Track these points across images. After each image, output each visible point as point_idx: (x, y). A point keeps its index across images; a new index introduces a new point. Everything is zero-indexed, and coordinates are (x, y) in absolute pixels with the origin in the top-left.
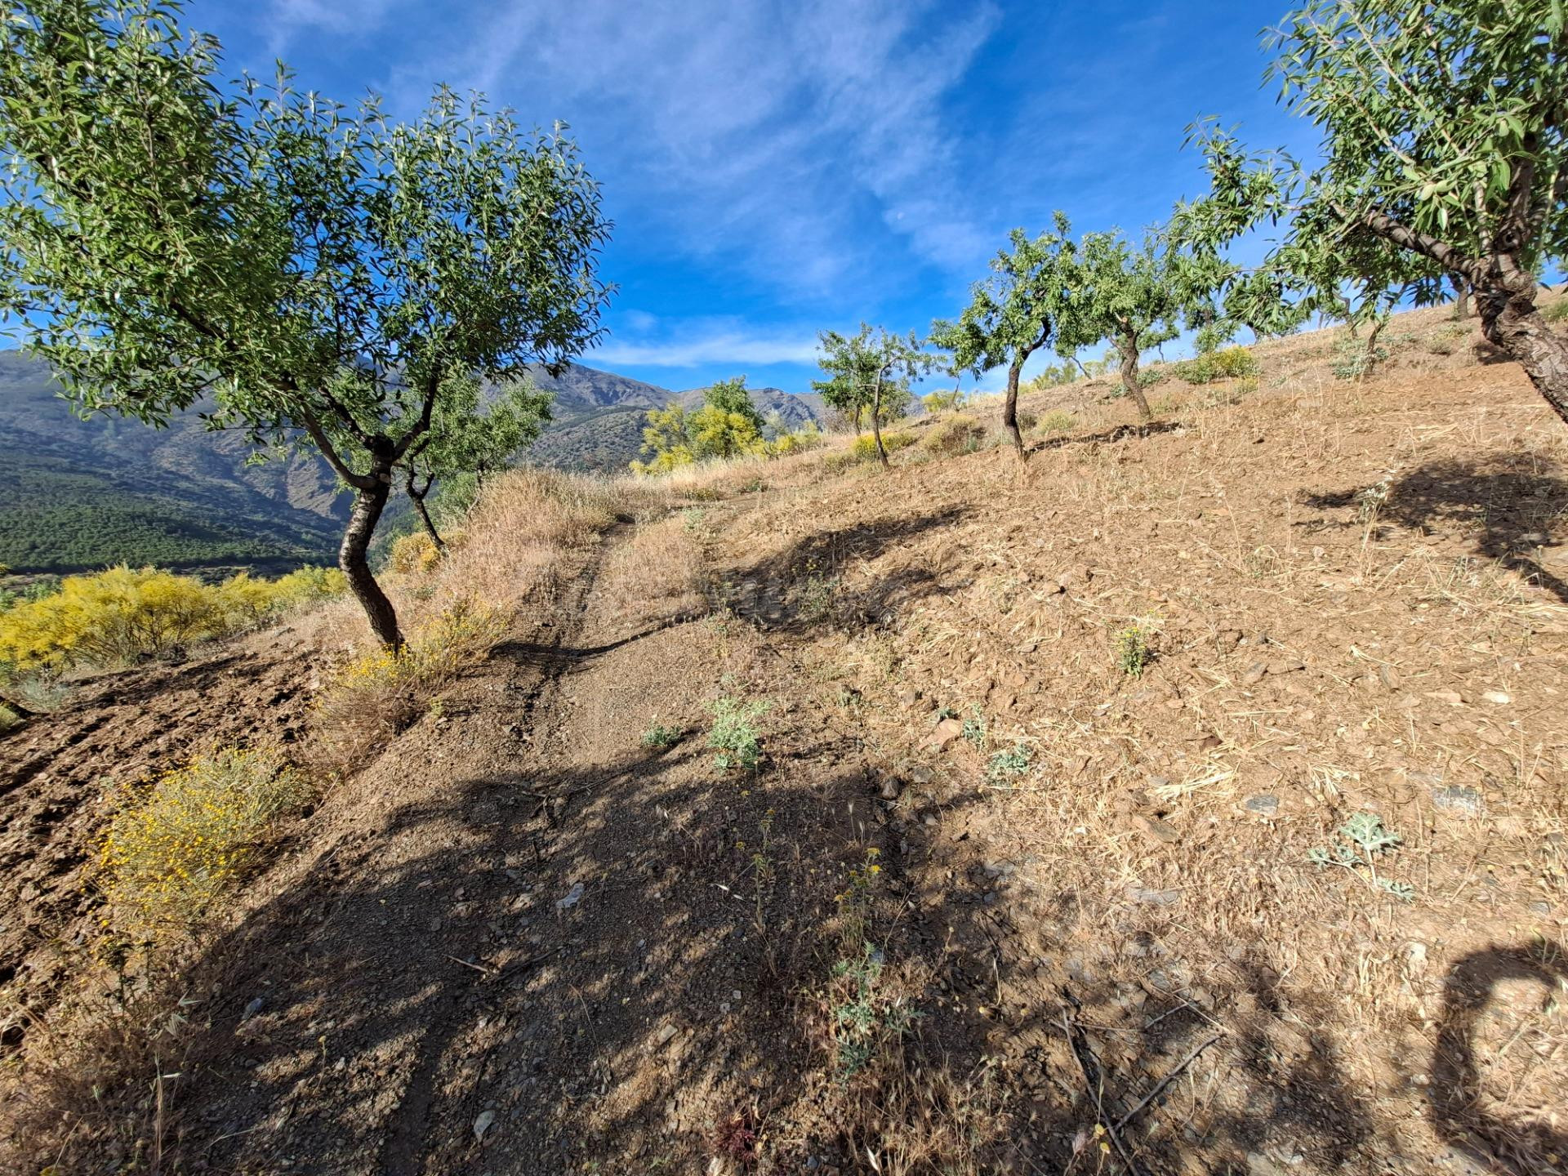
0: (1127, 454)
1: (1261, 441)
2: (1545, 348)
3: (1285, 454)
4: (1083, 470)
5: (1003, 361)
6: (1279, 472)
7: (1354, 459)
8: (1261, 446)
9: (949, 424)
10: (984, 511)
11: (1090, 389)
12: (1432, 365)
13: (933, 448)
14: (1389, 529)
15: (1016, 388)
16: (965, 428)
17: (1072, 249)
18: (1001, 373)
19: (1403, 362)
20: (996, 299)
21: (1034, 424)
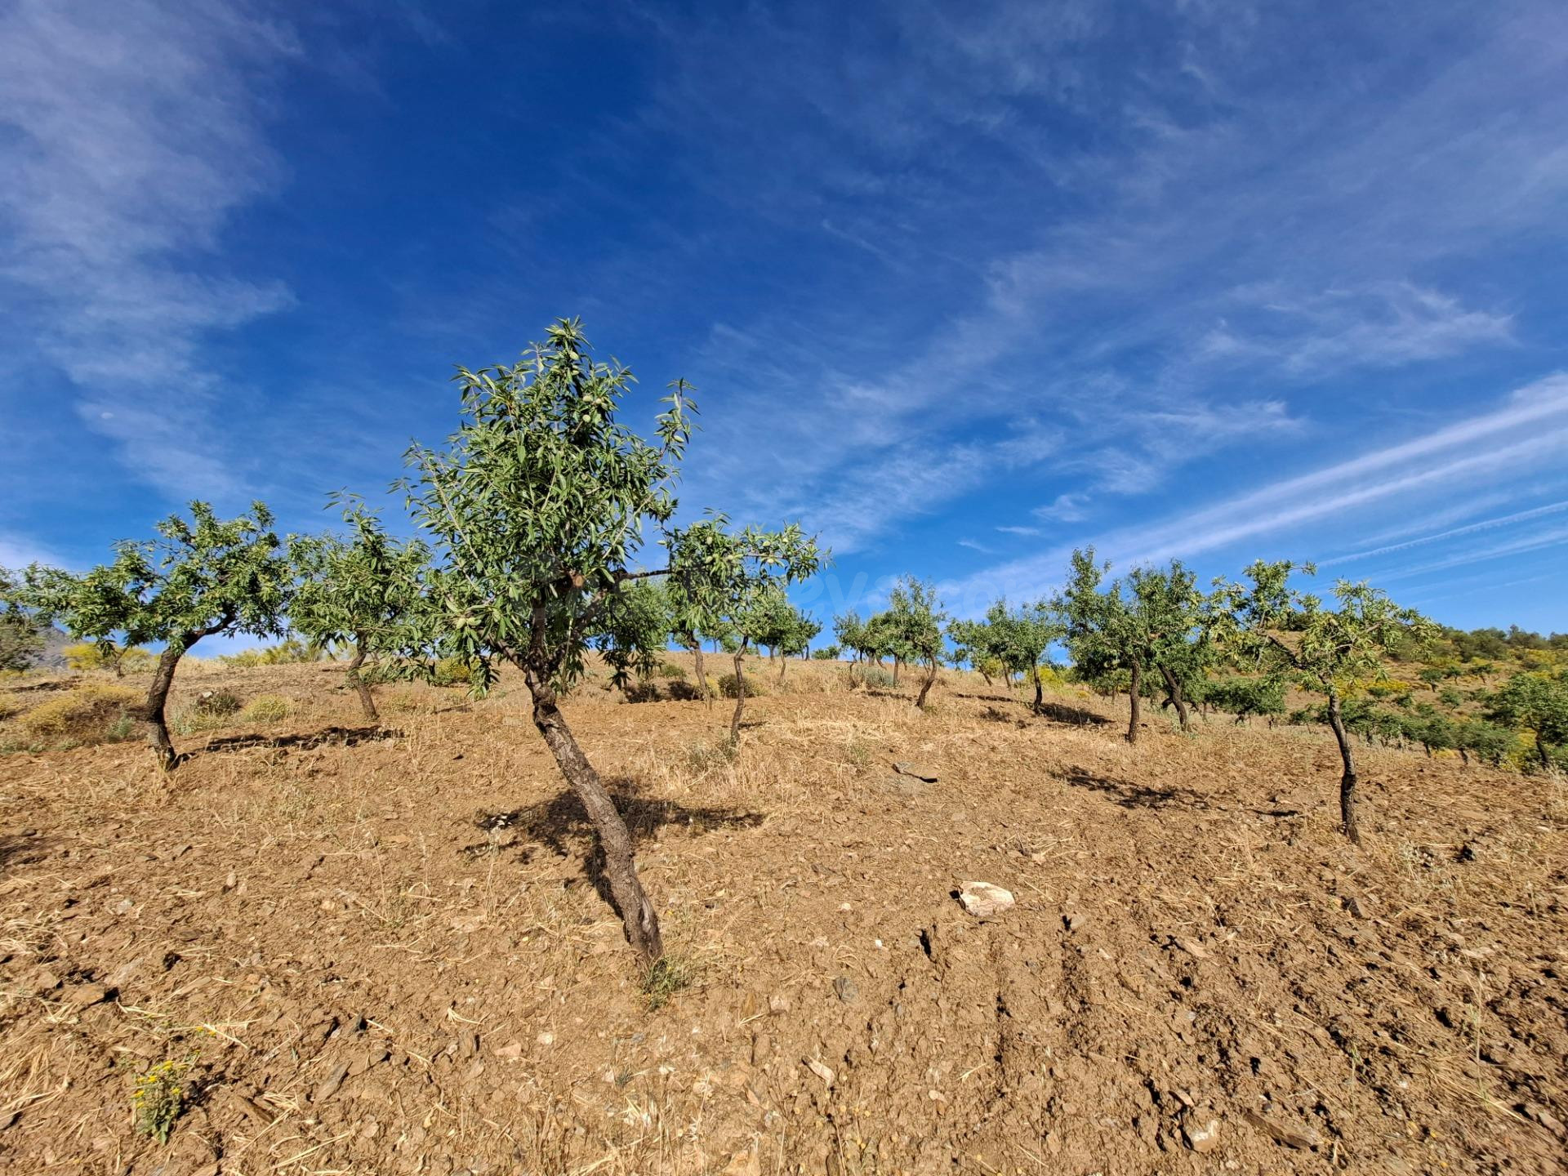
0: (321, 765)
1: (460, 757)
2: (562, 740)
3: (475, 773)
4: (257, 784)
5: (163, 636)
6: (468, 791)
7: (527, 778)
8: (460, 763)
9: (88, 697)
10: (61, 848)
11: (325, 676)
12: (600, 696)
13: (47, 729)
14: (533, 850)
15: (170, 676)
16: (116, 704)
17: (273, 542)
18: (154, 650)
19: (584, 692)
20: (155, 564)
21: (238, 707)
